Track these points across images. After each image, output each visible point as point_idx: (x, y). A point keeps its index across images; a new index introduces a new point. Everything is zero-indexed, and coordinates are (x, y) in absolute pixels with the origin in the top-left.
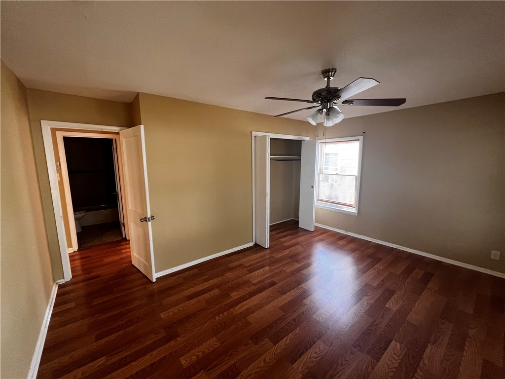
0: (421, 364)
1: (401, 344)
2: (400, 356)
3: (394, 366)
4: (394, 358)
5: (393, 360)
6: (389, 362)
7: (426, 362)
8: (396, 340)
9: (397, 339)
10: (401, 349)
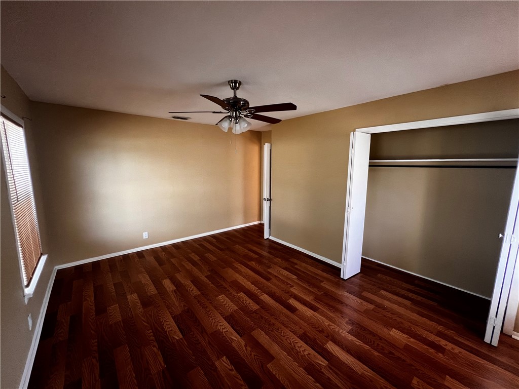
0: (155, 344)
1: (177, 340)
2: (169, 333)
3: (165, 325)
4: (169, 328)
5: (169, 326)
6: (168, 323)
7: (155, 349)
8: (181, 339)
9: (181, 341)
10: (173, 337)
